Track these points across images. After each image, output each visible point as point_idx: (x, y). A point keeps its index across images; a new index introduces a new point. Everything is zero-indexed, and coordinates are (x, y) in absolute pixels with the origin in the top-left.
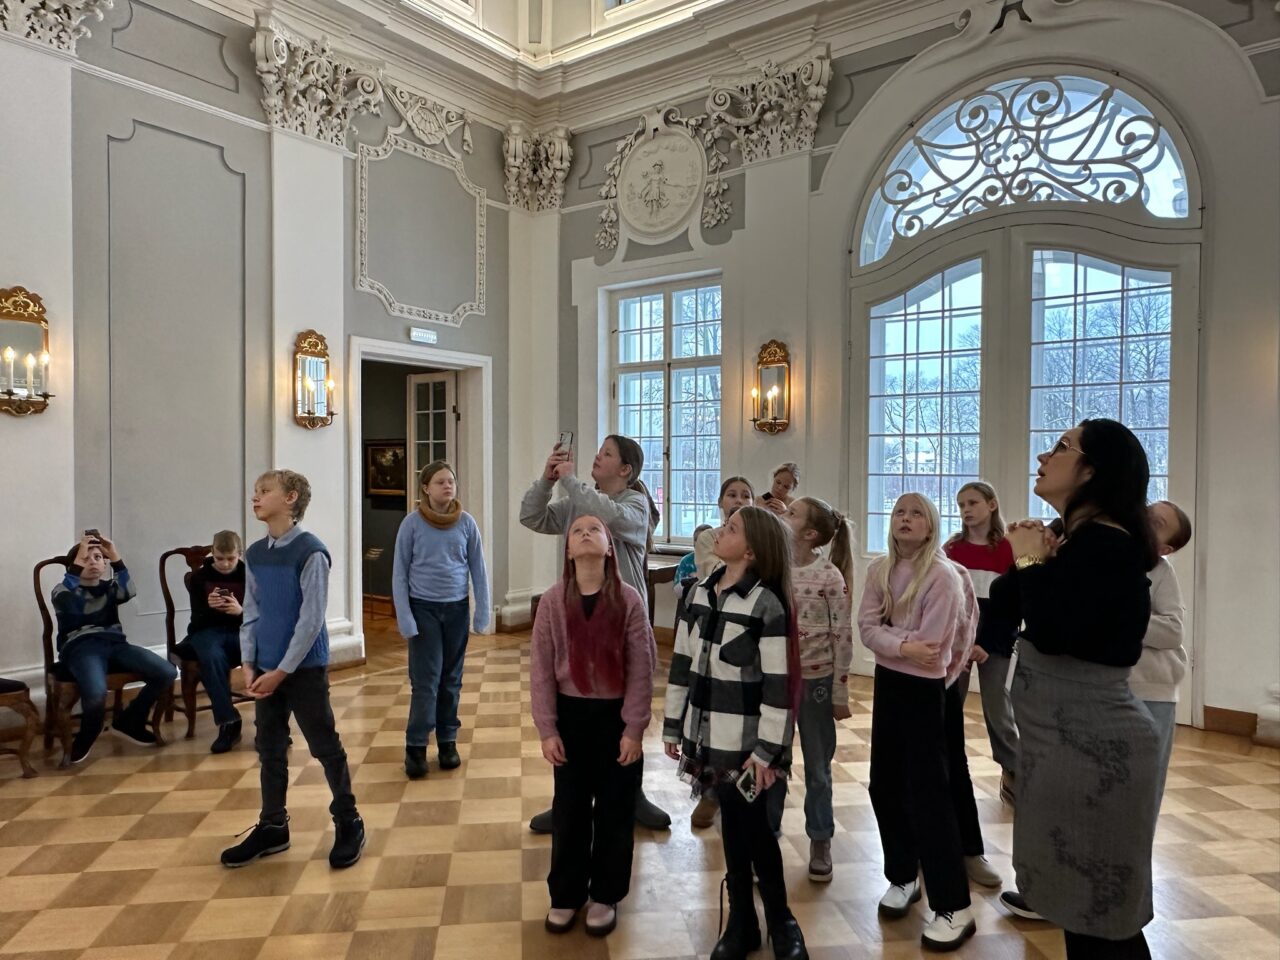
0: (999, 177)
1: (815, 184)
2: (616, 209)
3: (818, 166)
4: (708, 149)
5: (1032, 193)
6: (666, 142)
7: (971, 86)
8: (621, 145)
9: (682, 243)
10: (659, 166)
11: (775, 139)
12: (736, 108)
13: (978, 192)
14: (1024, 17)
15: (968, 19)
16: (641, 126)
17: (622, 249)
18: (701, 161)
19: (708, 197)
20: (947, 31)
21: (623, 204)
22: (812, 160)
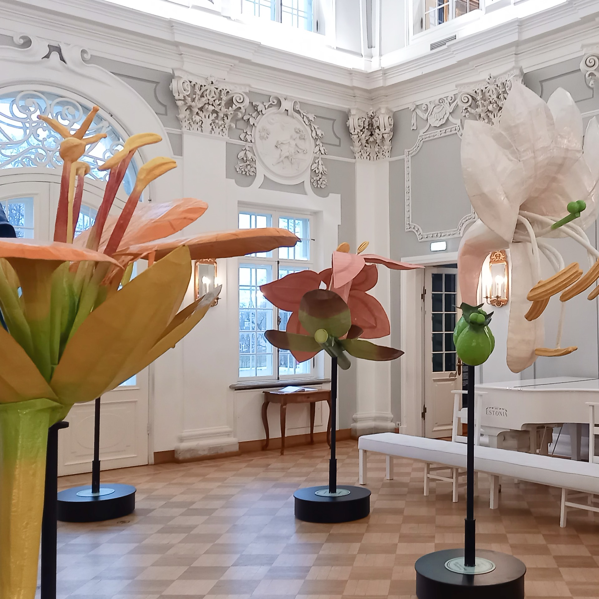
14: (62, 59)
15: (27, 43)
20: (6, 41)
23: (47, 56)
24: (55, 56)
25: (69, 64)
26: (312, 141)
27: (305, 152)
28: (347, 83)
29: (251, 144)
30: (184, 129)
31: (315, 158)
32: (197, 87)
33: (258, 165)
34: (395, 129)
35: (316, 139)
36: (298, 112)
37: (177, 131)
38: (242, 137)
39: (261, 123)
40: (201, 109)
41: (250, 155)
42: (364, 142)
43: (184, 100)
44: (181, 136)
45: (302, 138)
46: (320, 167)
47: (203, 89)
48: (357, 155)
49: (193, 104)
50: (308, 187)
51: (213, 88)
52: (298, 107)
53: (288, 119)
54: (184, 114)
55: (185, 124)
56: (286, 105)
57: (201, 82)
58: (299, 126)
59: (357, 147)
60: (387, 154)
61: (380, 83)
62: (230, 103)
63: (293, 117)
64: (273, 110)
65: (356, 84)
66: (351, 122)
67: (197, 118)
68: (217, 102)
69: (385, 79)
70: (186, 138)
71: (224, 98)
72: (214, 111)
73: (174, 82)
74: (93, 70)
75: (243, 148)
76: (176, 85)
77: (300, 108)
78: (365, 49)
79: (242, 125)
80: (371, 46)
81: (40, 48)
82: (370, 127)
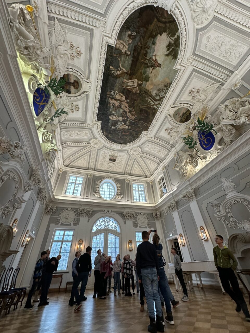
0: (106, 226)
1: (88, 222)
2: (60, 218)
3: (89, 220)
4: (75, 214)
6: (70, 212)
7: (104, 216)
8: (63, 210)
9: (70, 225)
10: (68, 214)
11: (84, 216)
12: (81, 211)
13: (104, 226)
14: (109, 212)
16: (67, 209)
17: (60, 224)
18: (74, 215)
19: (75, 220)
20: (102, 211)
21: (62, 218)
22: (88, 219)
26: (147, 219)
27: (146, 221)
28: (151, 208)
29: (137, 221)
33: (138, 224)
34: (161, 215)
37: (125, 220)
38: (135, 220)
39: (138, 217)
40: (128, 216)
43: (125, 215)
44: (125, 221)
45: (145, 219)
46: (149, 223)
47: (128, 213)
50: (147, 227)
51: (130, 213)
53: (142, 216)
54: (126, 217)
56: (142, 214)
58: (144, 217)
59: (155, 219)
60: (160, 219)
61: (156, 208)
62: (132, 215)
64: (140, 215)
65: (153, 208)
66: (153, 215)
67: (128, 218)
68: (130, 215)
70: (127, 221)
75: (135, 222)
76: (124, 213)
77: (144, 214)
78: (154, 203)
79: (135, 218)
80: (155, 202)
81: (106, 211)
82: (157, 215)
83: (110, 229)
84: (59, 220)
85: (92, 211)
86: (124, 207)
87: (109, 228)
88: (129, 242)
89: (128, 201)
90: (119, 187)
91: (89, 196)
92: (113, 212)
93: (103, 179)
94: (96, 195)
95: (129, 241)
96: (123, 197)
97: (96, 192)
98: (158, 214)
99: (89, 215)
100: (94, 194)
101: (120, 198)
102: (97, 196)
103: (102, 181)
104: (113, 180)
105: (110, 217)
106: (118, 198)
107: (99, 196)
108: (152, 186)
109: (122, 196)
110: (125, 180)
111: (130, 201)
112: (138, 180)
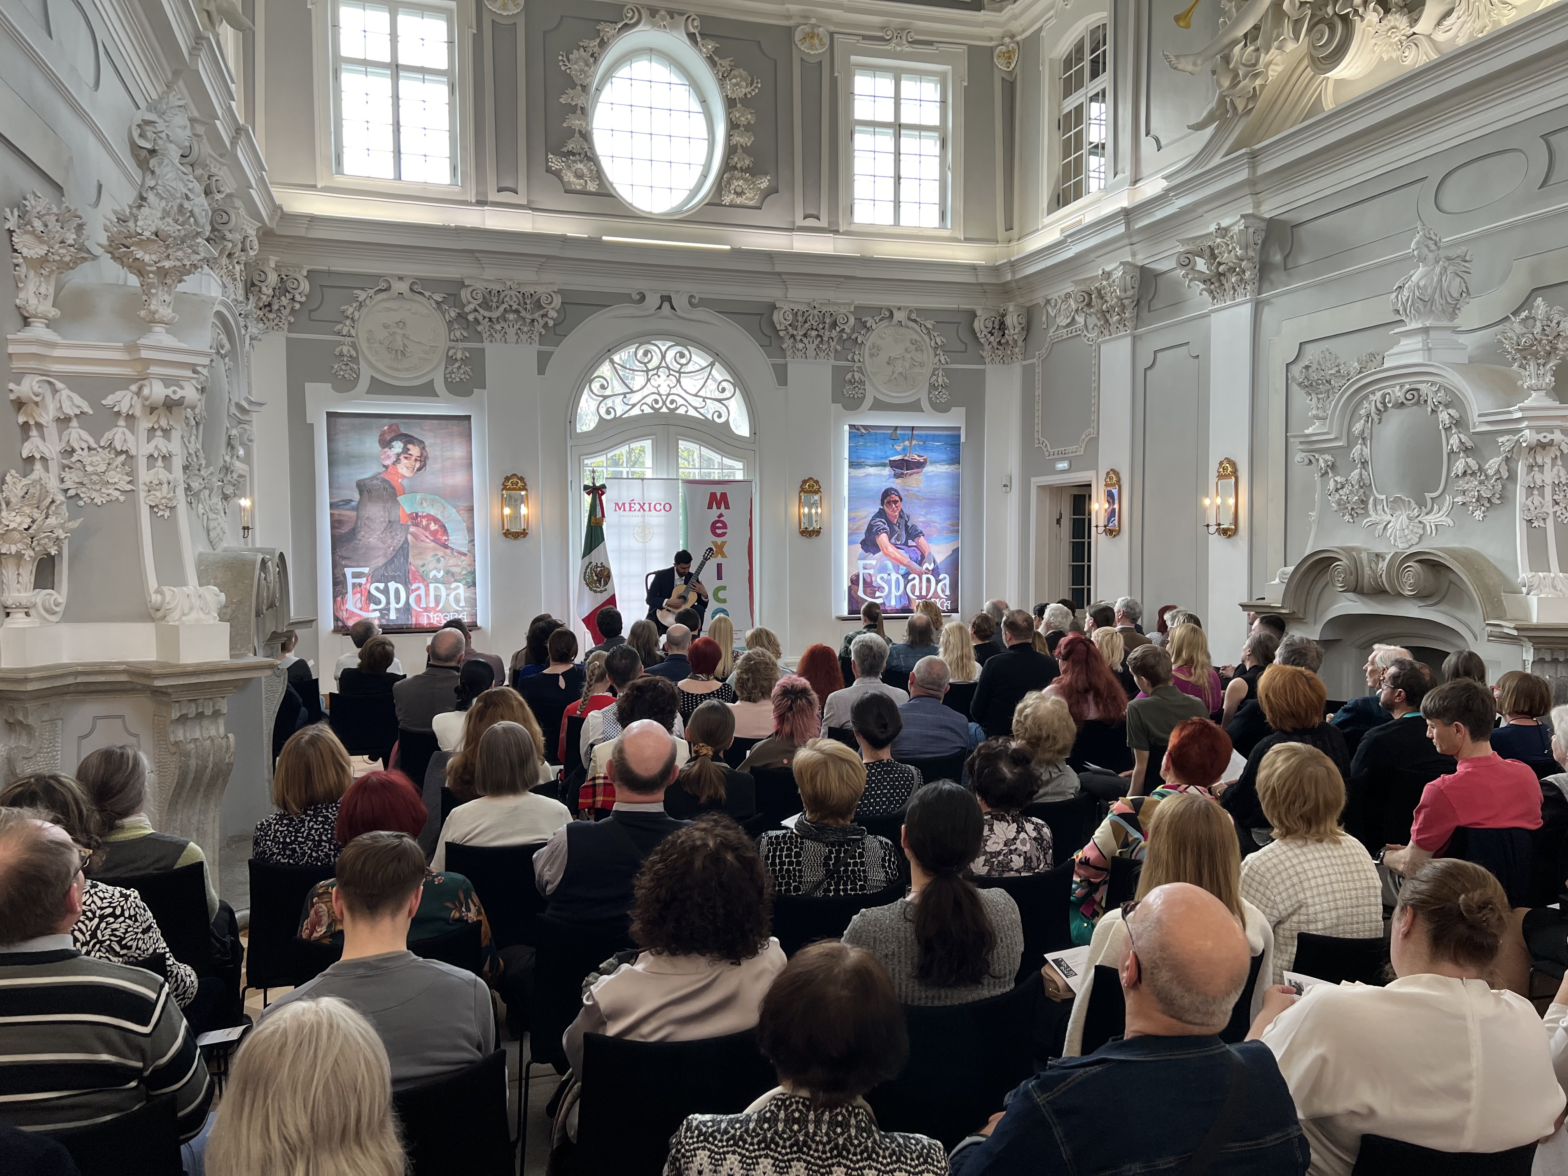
0: (660, 395)
1: (541, 370)
2: (354, 346)
3: (543, 361)
4: (450, 323)
5: (677, 408)
6: (409, 305)
7: (644, 337)
8: (362, 295)
9: (427, 389)
10: (401, 324)
11: (511, 332)
12: (486, 304)
13: (649, 400)
14: (673, 308)
15: (643, 298)
16: (383, 285)
17: (364, 383)
18: (443, 330)
19: (451, 360)
20: (625, 298)
21: (363, 346)
22: (539, 353)
23: (660, 308)
24: (666, 305)
25: (679, 312)
26: (931, 351)
27: (922, 365)
28: (972, 280)
29: (859, 364)
30: (788, 359)
31: (935, 369)
32: (800, 313)
33: (867, 386)
34: (1028, 328)
35: (936, 348)
36: (915, 321)
37: (780, 361)
38: (849, 358)
39: (872, 339)
40: (805, 335)
41: (857, 376)
42: (995, 344)
43: (786, 329)
44: (785, 366)
45: (919, 349)
46: (940, 380)
47: (806, 314)
48: (987, 360)
49: (795, 333)
50: (925, 404)
51: (816, 312)
52: (914, 316)
53: (903, 330)
54: (787, 343)
55: (788, 353)
56: (899, 316)
57: (803, 308)
58: (915, 337)
59: (986, 352)
60: (1020, 357)
61: (1009, 277)
62: (834, 325)
63: (907, 327)
64: (885, 323)
66: (977, 323)
67: (800, 346)
68: (821, 326)
69: (1014, 273)
70: (790, 367)
71: (828, 320)
72: (818, 336)
73: (776, 313)
74: (700, 314)
75: (850, 369)
76: (777, 317)
77: (917, 316)
78: (1001, 233)
79: (848, 344)
80: (1009, 228)
81: (653, 300)
82: (1002, 326)
83: (686, 417)
84: (355, 360)
85: (557, 301)
86: (779, 274)
87: (681, 411)
88: (802, 490)
89: (811, 222)
90: (745, 101)
91: (522, 188)
92: (704, 303)
93: (608, 30)
94: (569, 177)
95: (805, 482)
96: (772, 190)
97: (571, 146)
98: (1011, 320)
99: (538, 327)
100: (556, 163)
101: (750, 198)
102: (577, 184)
103: (603, 44)
104: (691, 36)
105: (683, 339)
106: (739, 201)
107: (592, 187)
108: (1010, 87)
109: (764, 183)
110: (798, 36)
111: (824, 223)
112: (902, 29)
